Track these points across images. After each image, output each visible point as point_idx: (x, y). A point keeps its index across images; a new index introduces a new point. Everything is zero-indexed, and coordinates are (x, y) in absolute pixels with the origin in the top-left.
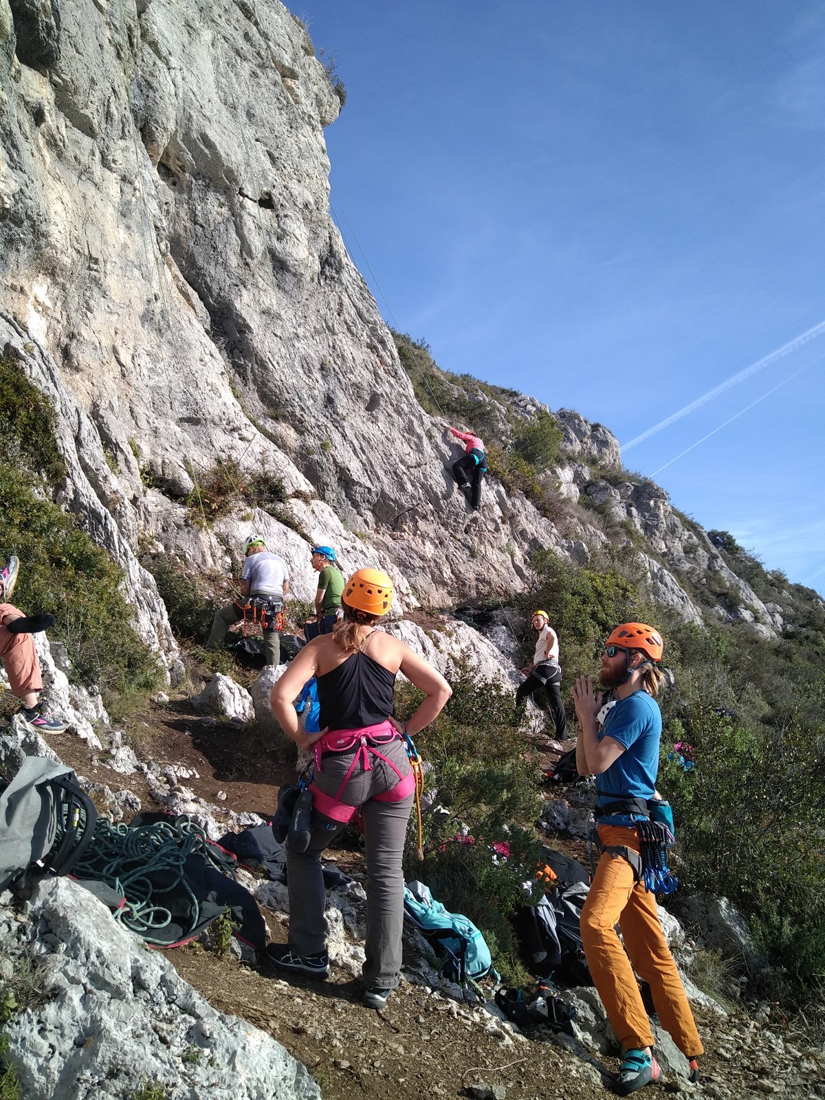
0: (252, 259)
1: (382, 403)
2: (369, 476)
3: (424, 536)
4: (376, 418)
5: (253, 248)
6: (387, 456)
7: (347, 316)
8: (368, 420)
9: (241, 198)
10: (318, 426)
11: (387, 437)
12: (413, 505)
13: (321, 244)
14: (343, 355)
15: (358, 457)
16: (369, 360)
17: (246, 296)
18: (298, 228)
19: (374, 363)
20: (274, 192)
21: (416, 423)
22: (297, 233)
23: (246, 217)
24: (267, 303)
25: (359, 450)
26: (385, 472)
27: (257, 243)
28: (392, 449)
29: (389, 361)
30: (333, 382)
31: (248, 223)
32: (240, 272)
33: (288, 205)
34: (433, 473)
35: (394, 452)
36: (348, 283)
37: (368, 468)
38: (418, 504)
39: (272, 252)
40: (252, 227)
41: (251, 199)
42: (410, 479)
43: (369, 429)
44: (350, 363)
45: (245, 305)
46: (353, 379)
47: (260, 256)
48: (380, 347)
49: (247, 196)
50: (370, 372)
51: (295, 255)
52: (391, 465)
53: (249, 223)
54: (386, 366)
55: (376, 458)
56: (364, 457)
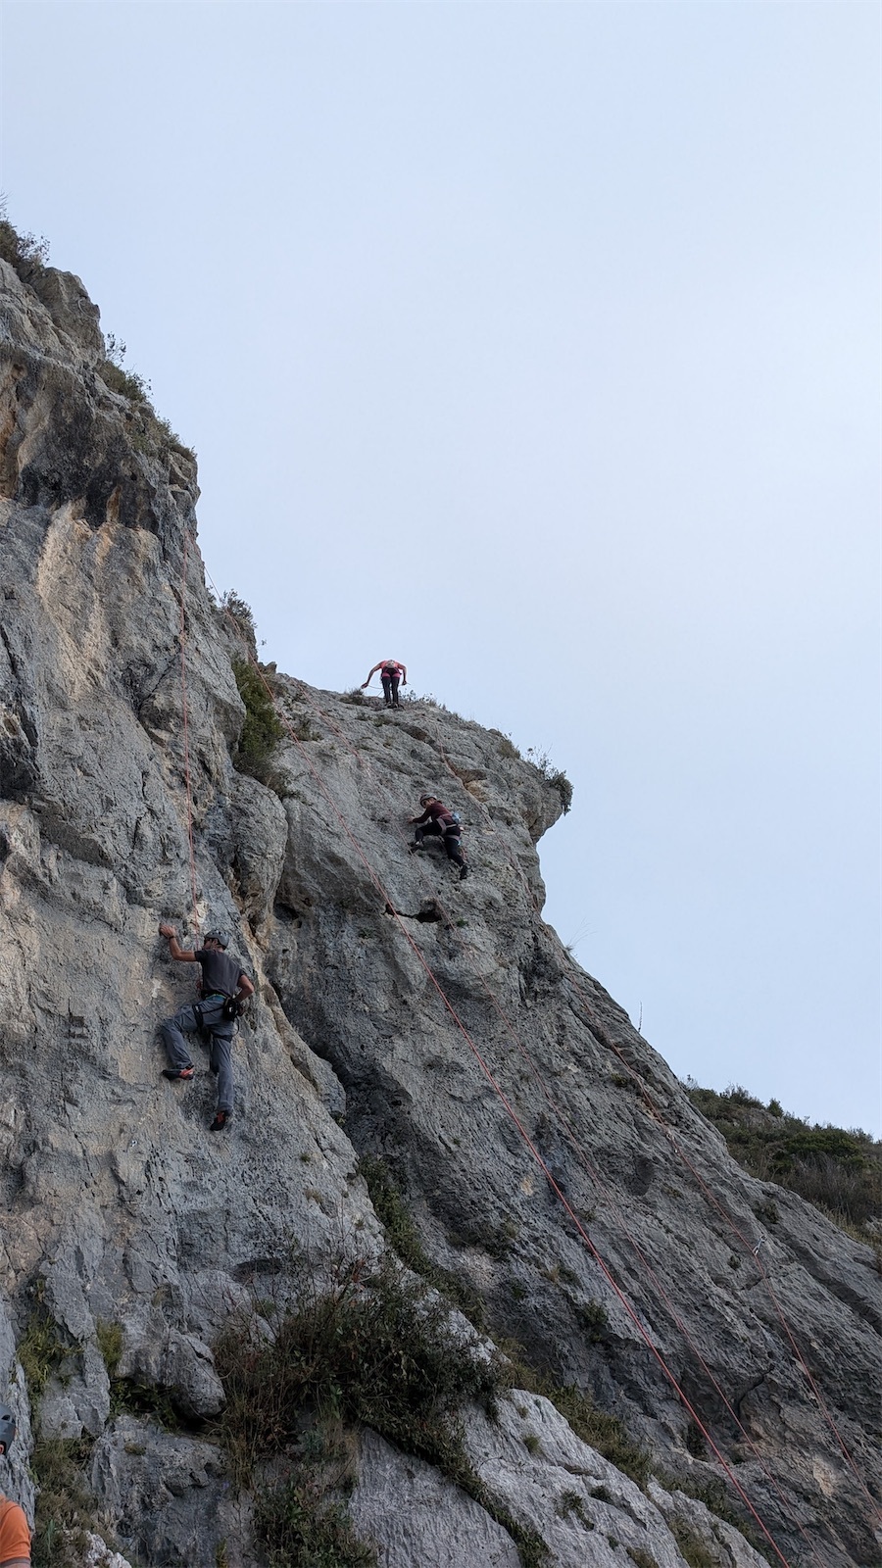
0: (412, 993)
1: (658, 1174)
2: (652, 1323)
3: (804, 1443)
4: (653, 1206)
5: (411, 978)
6: (685, 1274)
7: (573, 1043)
8: (635, 1210)
9: (389, 917)
10: (535, 1240)
11: (678, 1237)
12: (759, 1370)
13: (520, 950)
14: (573, 1108)
15: (624, 1288)
16: (621, 1104)
17: (401, 1047)
18: (478, 936)
19: (632, 1107)
20: (439, 898)
21: (731, 1199)
22: (477, 940)
23: (398, 939)
24: (435, 1050)
25: (624, 1273)
26: (686, 1308)
27: (417, 969)
28: (693, 1259)
29: (663, 1100)
30: (559, 1156)
31: (401, 947)
32: (393, 1016)
33: (461, 910)
34: (788, 1293)
35: (697, 1265)
36: (572, 994)
37: (648, 1308)
38: (772, 1367)
39: (440, 977)
40: (408, 949)
41: (405, 915)
42: (741, 1315)
43: (641, 1226)
44: (587, 1117)
45: (399, 1062)
46: (598, 1143)
47: (422, 987)
48: (640, 1080)
49: (399, 913)
50: (629, 1124)
51: (475, 971)
52: (695, 1293)
53: (405, 946)
54: (659, 1108)
55: (661, 1281)
56: (636, 1285)
